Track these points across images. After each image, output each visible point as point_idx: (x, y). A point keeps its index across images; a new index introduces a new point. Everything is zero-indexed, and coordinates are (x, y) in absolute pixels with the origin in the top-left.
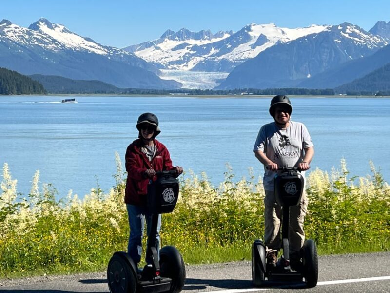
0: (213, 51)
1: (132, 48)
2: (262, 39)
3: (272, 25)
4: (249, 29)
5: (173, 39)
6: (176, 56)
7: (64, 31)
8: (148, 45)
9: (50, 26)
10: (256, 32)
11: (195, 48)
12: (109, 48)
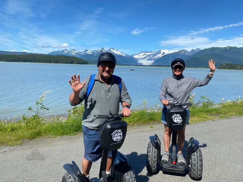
0: (152, 56)
1: (133, 55)
2: (164, 53)
3: (166, 50)
4: (161, 51)
5: (143, 53)
6: (143, 57)
7: (117, 51)
8: (136, 54)
9: (113, 50)
10: (162, 51)
11: (148, 55)
12: (127, 55)
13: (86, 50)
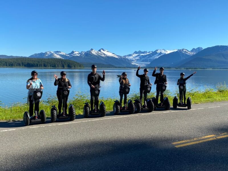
0: (147, 57)
2: (161, 53)
4: (157, 50)
5: (137, 53)
6: (137, 58)
7: (108, 52)
9: (104, 50)
11: (142, 56)
12: (119, 56)
13: (73, 52)
